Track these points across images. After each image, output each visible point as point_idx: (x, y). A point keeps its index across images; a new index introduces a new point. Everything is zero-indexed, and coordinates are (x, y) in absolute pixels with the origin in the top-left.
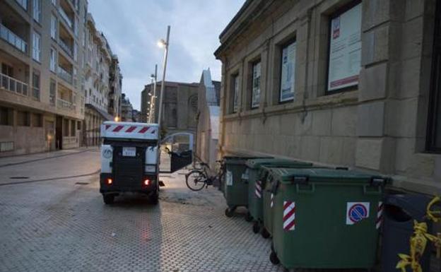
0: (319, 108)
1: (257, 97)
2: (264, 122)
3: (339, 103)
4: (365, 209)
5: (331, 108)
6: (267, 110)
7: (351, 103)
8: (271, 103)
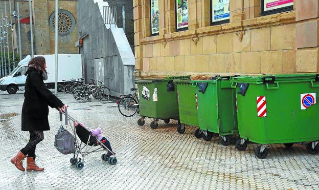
0: (257, 27)
1: (182, 18)
2: (196, 43)
3: (277, 22)
4: (313, 98)
5: (270, 27)
6: (199, 31)
7: (289, 22)
8: (204, 24)
